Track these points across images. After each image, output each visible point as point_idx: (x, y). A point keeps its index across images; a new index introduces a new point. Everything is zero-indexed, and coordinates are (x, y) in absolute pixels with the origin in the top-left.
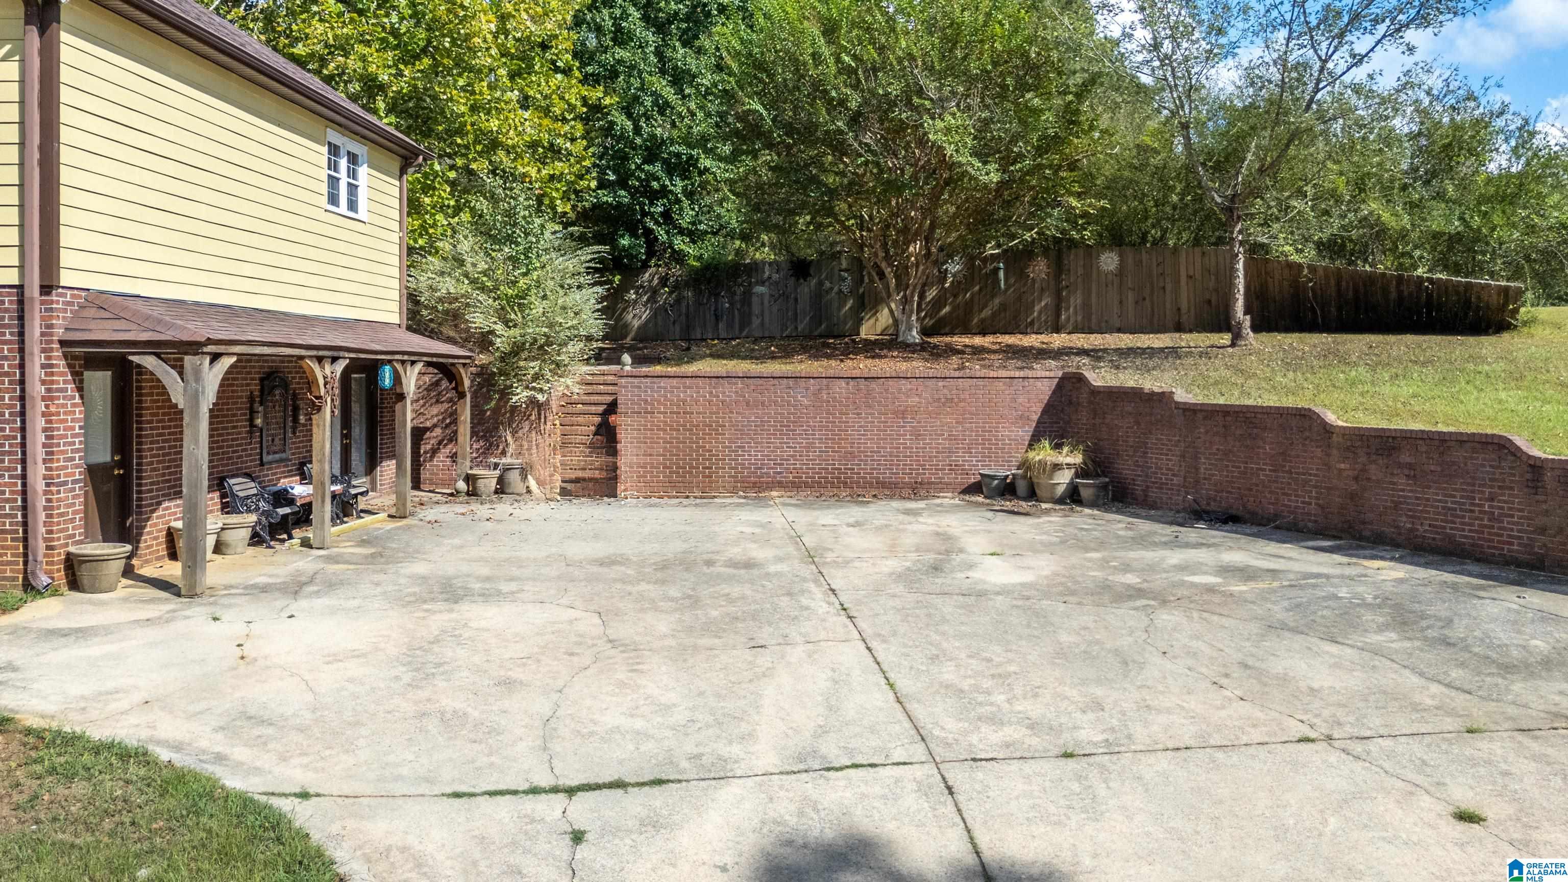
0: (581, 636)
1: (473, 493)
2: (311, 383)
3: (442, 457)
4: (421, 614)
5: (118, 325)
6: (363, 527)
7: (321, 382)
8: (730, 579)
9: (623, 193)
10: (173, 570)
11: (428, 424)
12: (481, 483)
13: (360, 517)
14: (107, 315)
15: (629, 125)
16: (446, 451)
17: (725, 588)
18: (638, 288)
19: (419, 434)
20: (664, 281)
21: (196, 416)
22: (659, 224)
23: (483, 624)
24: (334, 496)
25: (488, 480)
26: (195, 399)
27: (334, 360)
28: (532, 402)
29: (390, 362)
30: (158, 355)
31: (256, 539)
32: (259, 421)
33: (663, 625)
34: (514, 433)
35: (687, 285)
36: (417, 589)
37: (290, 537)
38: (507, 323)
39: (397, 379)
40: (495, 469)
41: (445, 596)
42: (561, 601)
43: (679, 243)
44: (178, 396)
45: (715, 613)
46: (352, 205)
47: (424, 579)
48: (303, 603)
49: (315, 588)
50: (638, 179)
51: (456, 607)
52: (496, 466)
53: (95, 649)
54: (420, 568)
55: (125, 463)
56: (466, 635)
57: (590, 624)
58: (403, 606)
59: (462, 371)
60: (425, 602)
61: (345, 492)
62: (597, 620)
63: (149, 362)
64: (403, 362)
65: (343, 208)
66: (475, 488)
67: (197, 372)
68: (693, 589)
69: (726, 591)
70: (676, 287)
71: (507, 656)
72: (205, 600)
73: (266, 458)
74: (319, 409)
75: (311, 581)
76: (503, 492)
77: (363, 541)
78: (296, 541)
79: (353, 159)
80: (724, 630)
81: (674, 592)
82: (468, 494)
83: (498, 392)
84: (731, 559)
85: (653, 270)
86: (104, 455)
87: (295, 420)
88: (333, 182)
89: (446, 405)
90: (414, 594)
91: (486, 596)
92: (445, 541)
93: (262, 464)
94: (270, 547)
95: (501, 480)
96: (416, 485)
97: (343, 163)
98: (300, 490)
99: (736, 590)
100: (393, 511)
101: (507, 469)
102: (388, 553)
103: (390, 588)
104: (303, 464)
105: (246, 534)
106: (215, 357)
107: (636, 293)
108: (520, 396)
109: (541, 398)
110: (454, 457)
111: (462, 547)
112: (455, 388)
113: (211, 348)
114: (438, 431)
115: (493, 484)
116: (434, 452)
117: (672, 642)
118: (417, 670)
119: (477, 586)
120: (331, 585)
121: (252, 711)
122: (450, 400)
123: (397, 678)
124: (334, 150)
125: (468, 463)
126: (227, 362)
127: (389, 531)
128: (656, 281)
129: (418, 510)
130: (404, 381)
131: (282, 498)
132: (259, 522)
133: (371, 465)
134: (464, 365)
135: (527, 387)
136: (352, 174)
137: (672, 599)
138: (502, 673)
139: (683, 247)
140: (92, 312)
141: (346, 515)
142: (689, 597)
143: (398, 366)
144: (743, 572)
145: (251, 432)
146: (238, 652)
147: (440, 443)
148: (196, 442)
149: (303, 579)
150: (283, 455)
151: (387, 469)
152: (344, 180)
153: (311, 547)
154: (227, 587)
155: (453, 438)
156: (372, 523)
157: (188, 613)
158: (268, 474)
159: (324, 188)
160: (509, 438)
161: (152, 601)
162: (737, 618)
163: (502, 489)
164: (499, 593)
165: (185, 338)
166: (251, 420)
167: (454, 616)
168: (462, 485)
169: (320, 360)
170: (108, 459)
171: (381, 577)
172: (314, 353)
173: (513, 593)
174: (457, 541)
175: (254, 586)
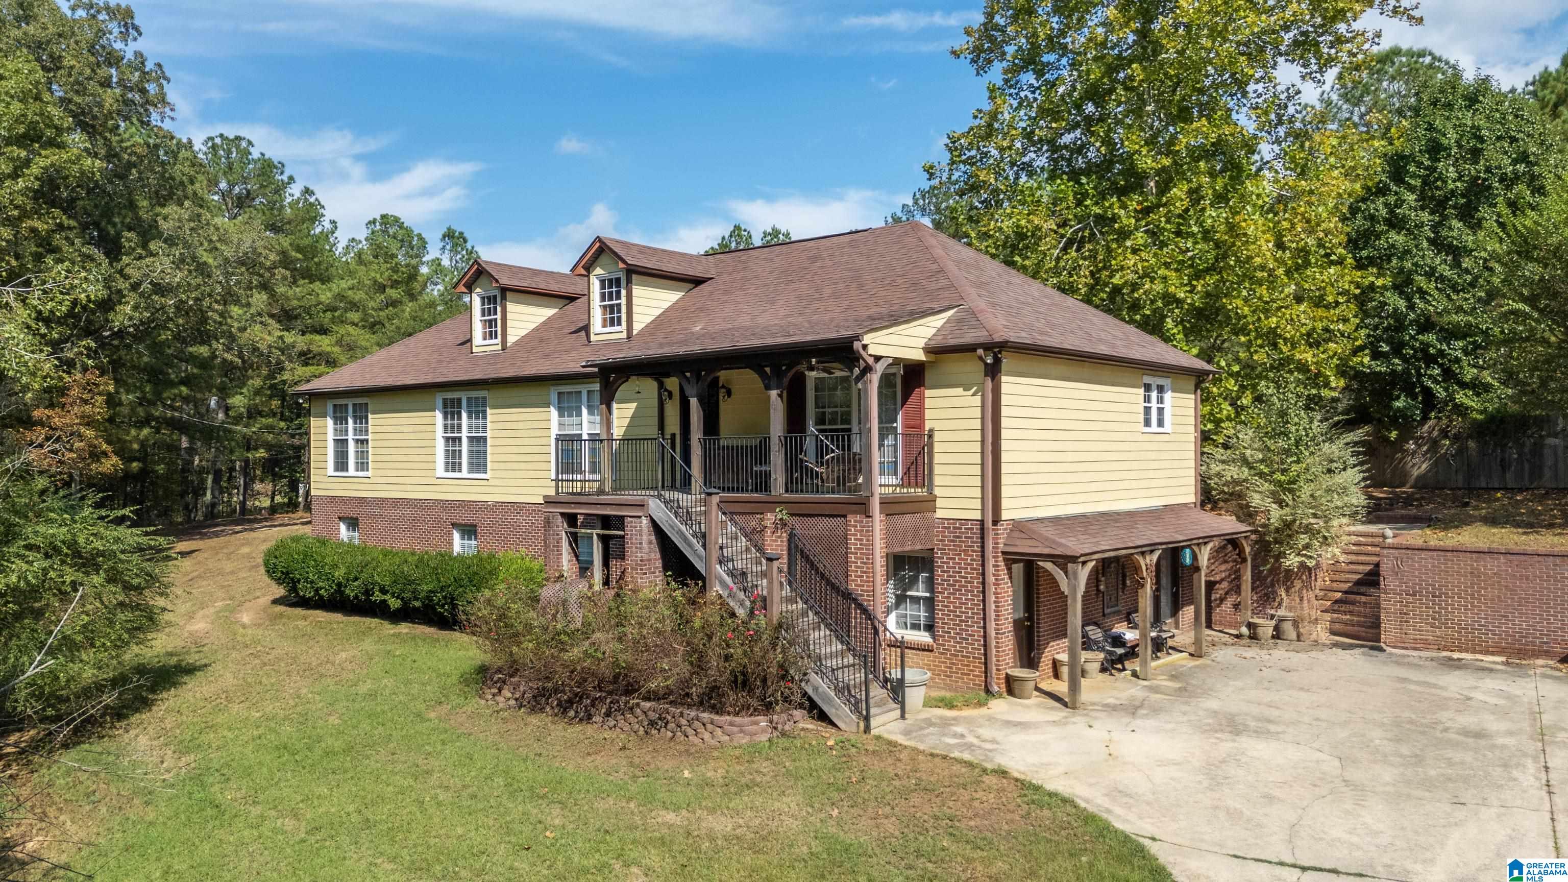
0: (1323, 773)
1: (1254, 637)
2: (1137, 569)
3: (1227, 606)
4: (1214, 741)
5: (1030, 543)
6: (1171, 664)
7: (1144, 568)
8: (1455, 745)
9: (1397, 361)
10: (1061, 687)
11: (1218, 578)
12: (1260, 631)
13: (1169, 654)
14: (1023, 536)
15: (1402, 304)
16: (1230, 601)
17: (1450, 753)
18: (1418, 439)
19: (1211, 586)
20: (1444, 434)
21: (1075, 600)
22: (1438, 382)
23: (1255, 754)
24: (1152, 639)
25: (1266, 628)
26: (1074, 589)
27: (1152, 551)
28: (1302, 565)
29: (1189, 546)
30: (1054, 563)
31: (1103, 670)
32: (1102, 587)
33: (1388, 774)
34: (1287, 590)
35: (1470, 436)
36: (1210, 721)
37: (1124, 669)
38: (1281, 504)
39: (1195, 557)
40: (1272, 619)
41: (1229, 729)
42: (1314, 745)
43: (1461, 397)
44: (1064, 586)
45: (1433, 773)
46: (1161, 423)
47: (1216, 713)
48: (1139, 722)
49: (1145, 712)
50: (1412, 348)
51: (1237, 738)
52: (1272, 617)
53: (1031, 737)
54: (1213, 704)
55: (1030, 618)
56: (1243, 760)
57: (1331, 766)
58: (1202, 733)
59: (1244, 542)
60: (1216, 731)
61: (1158, 637)
62: (1337, 763)
63: (1049, 566)
64: (1198, 544)
65: (1154, 427)
66: (1255, 633)
67: (1075, 574)
68: (1422, 750)
69: (1450, 755)
70: (1456, 438)
71: (1271, 779)
72: (1081, 712)
73: (1107, 611)
74: (1143, 586)
75: (1141, 706)
76: (1279, 638)
77: (1173, 676)
78: (1128, 673)
79: (1161, 389)
80: (1436, 787)
81: (1405, 750)
82: (1250, 637)
83: (1273, 557)
84: (1464, 728)
85: (1431, 423)
86: (1021, 614)
87: (1124, 584)
88: (1147, 410)
89: (1231, 564)
90: (1209, 724)
91: (1259, 733)
92: (1231, 683)
93: (1104, 615)
94: (1112, 674)
95: (1276, 628)
96: (1209, 626)
97: (1154, 395)
98: (1130, 636)
99: (1457, 756)
100: (1192, 650)
101: (1281, 620)
102: (1190, 688)
103: (1193, 718)
104: (1129, 614)
105: (1097, 666)
106: (1084, 563)
107: (1416, 443)
108: (1292, 561)
109: (1311, 563)
110: (1236, 606)
111: (1242, 689)
112: (1239, 555)
113: (1082, 559)
114: (1225, 585)
115: (1270, 631)
116: (1222, 600)
117: (1390, 789)
118: (1212, 779)
119: (1253, 724)
120: (1156, 710)
121: (1121, 788)
122: (1235, 561)
123: (1200, 782)
124: (1148, 388)
125: (1249, 613)
126: (1091, 565)
127: (1190, 668)
128: (1436, 433)
129: (1210, 650)
130: (1199, 557)
131: (1118, 641)
132: (1105, 658)
133: (1175, 610)
134: (1246, 537)
135: (1299, 554)
136: (1161, 400)
137: (1401, 756)
138: (1266, 790)
139: (1466, 401)
140: (1016, 534)
141: (1159, 650)
142: (1416, 756)
143: (1196, 548)
144: (1471, 740)
145: (1097, 595)
146: (1107, 751)
147: (1226, 593)
148: (1075, 616)
149: (1137, 703)
150: (1116, 609)
151: (1188, 613)
152: (1154, 405)
153: (1138, 677)
154: (1093, 704)
155: (1237, 590)
156: (1178, 660)
157: (1073, 720)
158: (1108, 622)
159: (1141, 418)
160: (1284, 594)
161: (1052, 708)
162: (1450, 779)
163: (1278, 635)
164: (1269, 732)
165: (1069, 553)
166: (1097, 586)
167: (1236, 745)
168: (1244, 630)
169: (1143, 553)
170: (1022, 615)
171: (1185, 708)
172: (1139, 550)
173: (1278, 733)
174: (1239, 684)
175: (1106, 705)
